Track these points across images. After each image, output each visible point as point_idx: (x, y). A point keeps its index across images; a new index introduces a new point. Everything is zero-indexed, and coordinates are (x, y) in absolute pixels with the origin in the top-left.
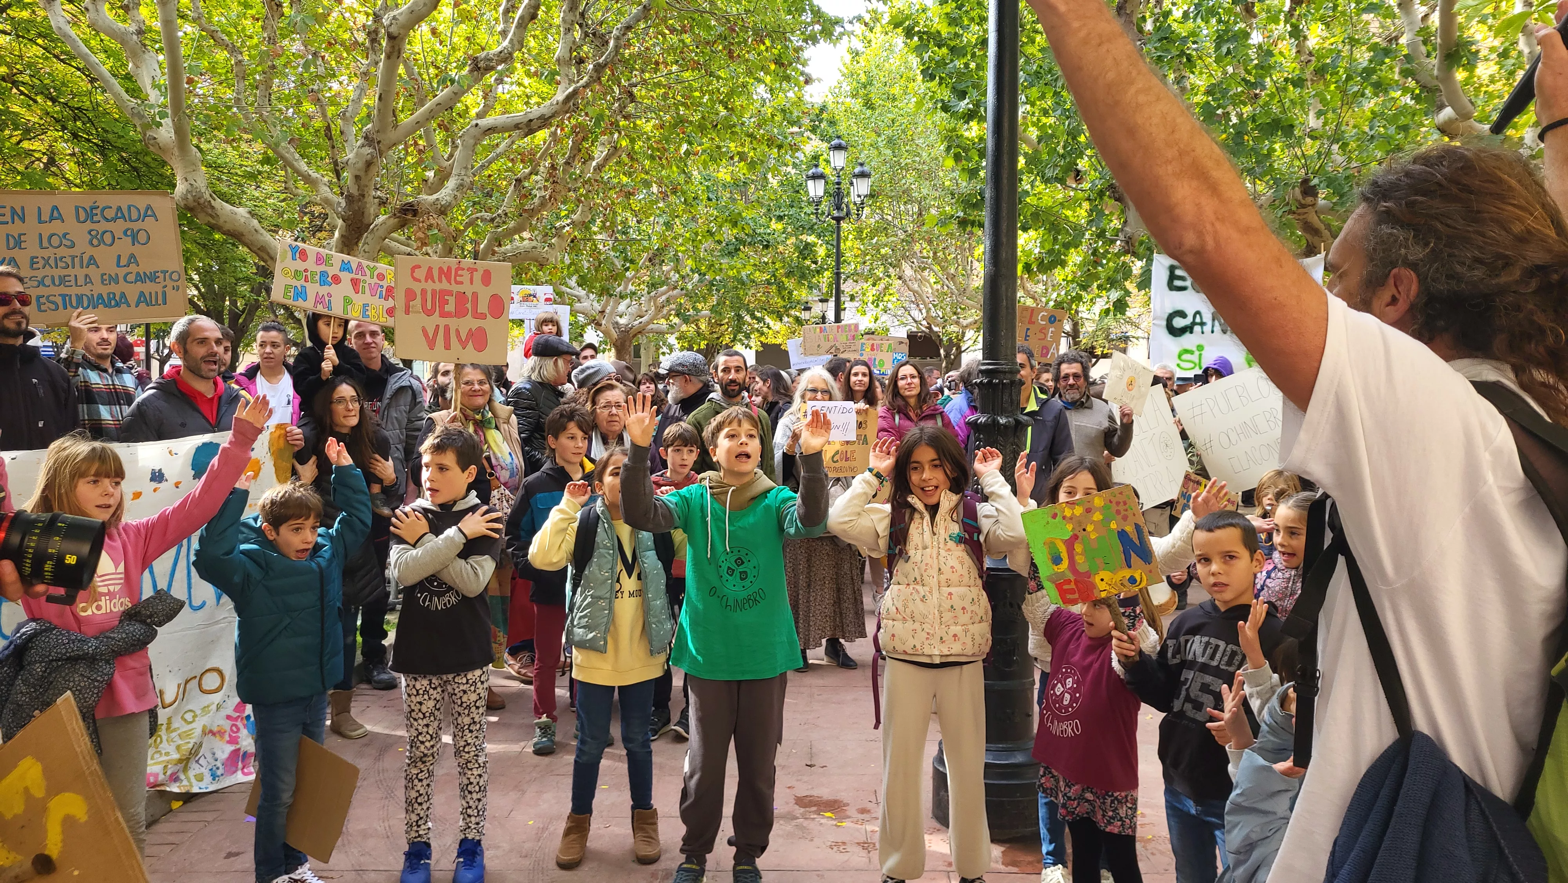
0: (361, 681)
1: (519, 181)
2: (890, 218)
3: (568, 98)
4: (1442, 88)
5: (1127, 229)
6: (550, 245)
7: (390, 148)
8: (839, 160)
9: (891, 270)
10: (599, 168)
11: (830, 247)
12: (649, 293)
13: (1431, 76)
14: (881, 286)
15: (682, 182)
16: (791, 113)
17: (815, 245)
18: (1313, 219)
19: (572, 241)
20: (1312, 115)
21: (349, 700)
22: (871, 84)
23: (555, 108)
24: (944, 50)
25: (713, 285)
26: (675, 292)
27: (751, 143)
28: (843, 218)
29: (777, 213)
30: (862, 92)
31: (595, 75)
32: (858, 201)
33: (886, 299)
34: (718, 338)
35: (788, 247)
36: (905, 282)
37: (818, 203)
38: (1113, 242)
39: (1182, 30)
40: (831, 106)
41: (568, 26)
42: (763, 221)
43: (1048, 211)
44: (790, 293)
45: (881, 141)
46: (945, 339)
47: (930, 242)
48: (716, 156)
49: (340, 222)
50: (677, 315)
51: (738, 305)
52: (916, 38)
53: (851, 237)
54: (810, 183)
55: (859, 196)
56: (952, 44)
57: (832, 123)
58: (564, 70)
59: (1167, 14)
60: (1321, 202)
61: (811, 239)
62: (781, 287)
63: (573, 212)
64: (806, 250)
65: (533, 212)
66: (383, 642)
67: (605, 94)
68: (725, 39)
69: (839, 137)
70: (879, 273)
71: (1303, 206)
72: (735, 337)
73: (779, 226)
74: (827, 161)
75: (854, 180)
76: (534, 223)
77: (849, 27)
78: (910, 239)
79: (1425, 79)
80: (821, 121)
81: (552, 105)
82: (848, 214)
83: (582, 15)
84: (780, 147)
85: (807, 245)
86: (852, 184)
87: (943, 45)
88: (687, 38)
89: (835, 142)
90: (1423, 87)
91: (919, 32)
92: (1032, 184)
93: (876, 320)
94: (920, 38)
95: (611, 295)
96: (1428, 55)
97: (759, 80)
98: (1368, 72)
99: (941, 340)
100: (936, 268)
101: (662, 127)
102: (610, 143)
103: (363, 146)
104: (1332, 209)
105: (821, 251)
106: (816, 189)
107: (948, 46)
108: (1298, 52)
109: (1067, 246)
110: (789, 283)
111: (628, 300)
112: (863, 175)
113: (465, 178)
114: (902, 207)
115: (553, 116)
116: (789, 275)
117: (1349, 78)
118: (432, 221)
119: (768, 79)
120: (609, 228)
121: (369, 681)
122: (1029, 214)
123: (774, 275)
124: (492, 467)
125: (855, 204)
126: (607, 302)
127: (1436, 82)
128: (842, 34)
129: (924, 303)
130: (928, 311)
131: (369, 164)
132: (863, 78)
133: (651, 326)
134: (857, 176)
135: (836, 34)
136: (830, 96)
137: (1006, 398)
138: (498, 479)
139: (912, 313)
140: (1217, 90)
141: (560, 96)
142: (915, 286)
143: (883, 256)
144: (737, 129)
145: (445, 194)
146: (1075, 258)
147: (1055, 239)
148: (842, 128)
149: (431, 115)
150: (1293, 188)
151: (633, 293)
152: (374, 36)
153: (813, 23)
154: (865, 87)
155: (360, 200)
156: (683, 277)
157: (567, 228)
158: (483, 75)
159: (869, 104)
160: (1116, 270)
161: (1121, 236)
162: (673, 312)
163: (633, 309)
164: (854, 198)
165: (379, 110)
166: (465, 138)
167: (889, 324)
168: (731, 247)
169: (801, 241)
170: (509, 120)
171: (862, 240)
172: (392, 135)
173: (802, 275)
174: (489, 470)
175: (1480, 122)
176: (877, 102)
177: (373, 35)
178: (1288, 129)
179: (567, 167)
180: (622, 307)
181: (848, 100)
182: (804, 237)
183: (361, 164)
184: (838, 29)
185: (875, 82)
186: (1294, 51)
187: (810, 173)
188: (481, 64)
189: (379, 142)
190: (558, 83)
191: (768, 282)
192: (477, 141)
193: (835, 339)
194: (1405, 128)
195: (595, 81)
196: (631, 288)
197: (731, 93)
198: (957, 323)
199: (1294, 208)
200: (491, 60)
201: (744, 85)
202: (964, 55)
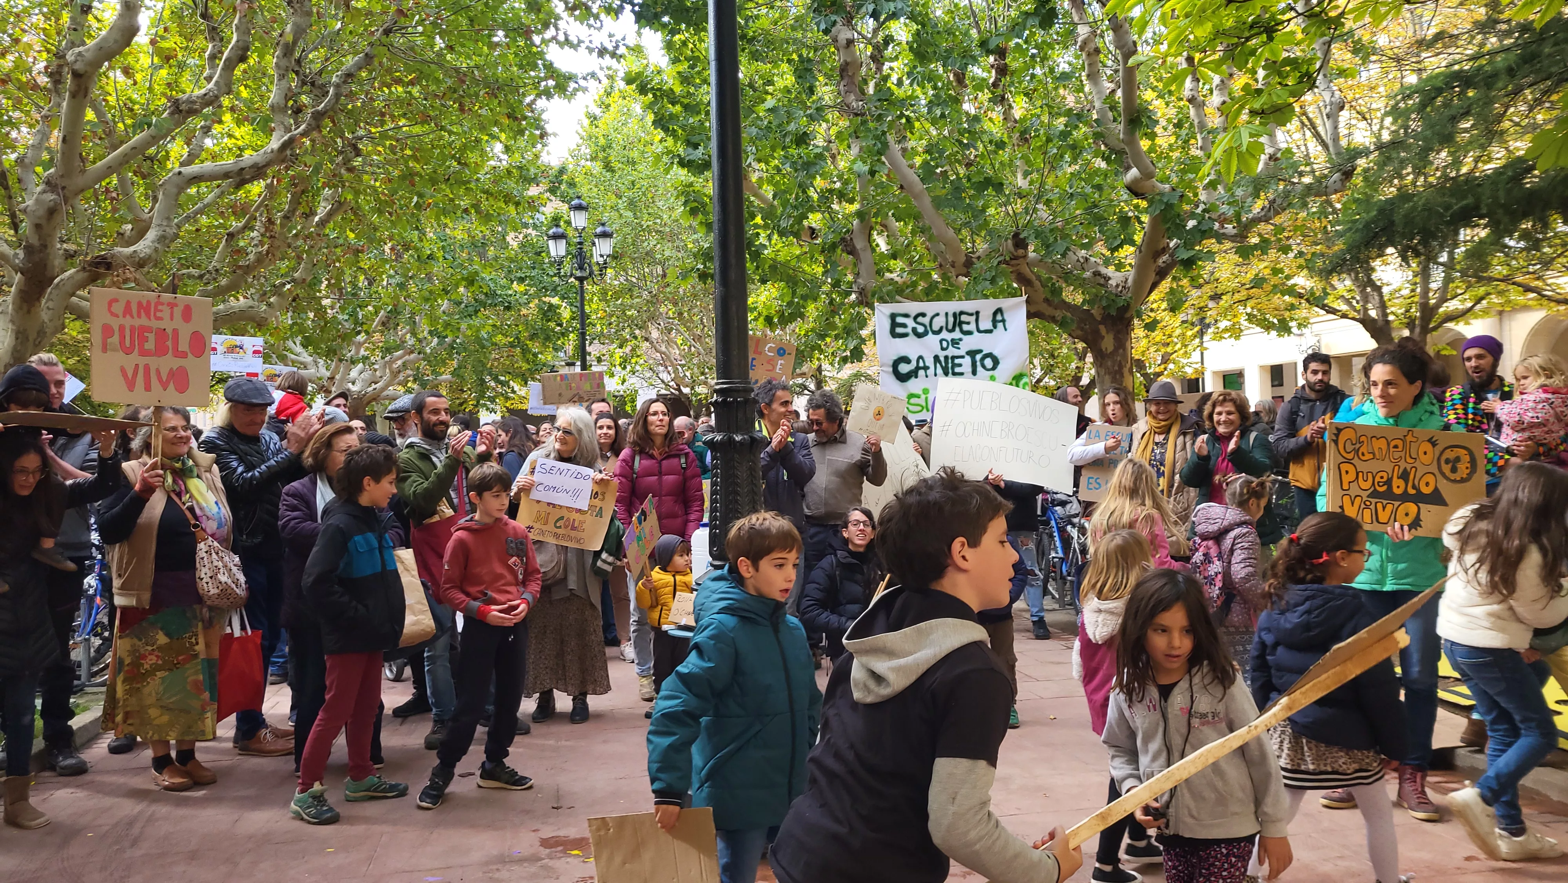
0: (44, 769)
1: (231, 236)
2: (634, 280)
3: (284, 146)
4: (1127, 150)
5: (860, 281)
6: (269, 305)
7: (77, 194)
8: (579, 220)
9: (637, 332)
10: (323, 223)
11: (574, 309)
12: (383, 358)
13: (1118, 139)
14: (627, 349)
15: (416, 239)
16: (528, 170)
17: (559, 307)
18: (1026, 270)
19: (294, 300)
20: (1019, 176)
21: (26, 786)
22: (610, 147)
23: (269, 157)
24: (678, 108)
25: (454, 348)
26: (412, 356)
27: (487, 199)
28: (586, 278)
29: (518, 275)
30: (601, 155)
31: (313, 123)
32: (601, 260)
33: (633, 361)
34: (461, 404)
35: (531, 310)
36: (652, 343)
37: (560, 263)
38: (848, 294)
39: (899, 93)
40: (571, 167)
41: (282, 72)
42: (504, 282)
43: (785, 265)
44: (535, 355)
45: (622, 204)
46: (694, 399)
47: (675, 304)
48: (449, 210)
49: (18, 277)
50: (415, 380)
51: (481, 369)
52: (650, 96)
53: (596, 298)
54: (551, 243)
55: (602, 256)
56: (686, 101)
57: (572, 184)
58: (279, 117)
59: (886, 78)
60: (1032, 255)
61: (555, 301)
62: (525, 351)
63: (295, 269)
64: (550, 312)
65: (248, 269)
66: (70, 723)
67: (327, 146)
68: (455, 91)
69: (579, 198)
70: (626, 333)
71: (1016, 258)
72: (478, 402)
73: (522, 288)
74: (569, 223)
75: (596, 240)
76: (250, 280)
77: (582, 83)
78: (654, 300)
79: (1113, 143)
80: (560, 183)
81: (265, 153)
82: (591, 273)
83: (298, 62)
84: (517, 204)
85: (551, 306)
86: (594, 244)
87: (677, 103)
88: (415, 91)
89: (575, 202)
90: (1112, 150)
91: (652, 89)
92: (769, 238)
93: (624, 381)
94: (654, 95)
95: (341, 360)
96: (1115, 120)
97: (493, 137)
98: (1064, 135)
99: (691, 401)
100: (682, 329)
101: (390, 181)
102: (333, 198)
103: (44, 192)
104: (1041, 261)
105: (566, 313)
106: (557, 249)
107: (682, 104)
108: (1005, 119)
109: (804, 298)
110: (535, 347)
111: (361, 365)
112: (605, 235)
113: (168, 229)
114: (646, 270)
115: (268, 164)
116: (532, 337)
117: (1049, 140)
118: (128, 275)
119: (503, 136)
120: (336, 287)
121: (53, 768)
122: (767, 266)
123: (517, 338)
124: (196, 518)
125: (598, 263)
126: (337, 367)
127: (1123, 146)
128: (576, 90)
129: (672, 365)
130: (676, 371)
131: (52, 212)
132: (602, 141)
133: (385, 393)
134: (598, 236)
135: (570, 89)
136: (570, 159)
137: (740, 415)
138: (204, 530)
139: (661, 375)
140: (934, 150)
141: (275, 143)
142: (663, 349)
143: (629, 317)
144: (472, 185)
145: (144, 246)
146: (812, 310)
147: (794, 293)
148: (584, 190)
149: (125, 160)
150: (1006, 240)
151: (365, 359)
152: (57, 77)
153: (546, 79)
154: (604, 151)
155: (41, 251)
156: (420, 341)
157: (288, 286)
158: (185, 118)
159: (608, 167)
160: (852, 320)
161: (855, 288)
162: (411, 379)
163: (366, 375)
164: (596, 258)
165: (63, 153)
166: (167, 186)
167: (638, 386)
168: (470, 309)
169: (544, 303)
170: (217, 168)
171: (607, 301)
172: (79, 181)
173: (547, 338)
174: (193, 522)
175: (1162, 182)
176: (616, 165)
177: (55, 76)
178: (999, 187)
179: (285, 221)
180: (354, 373)
181: (589, 163)
182: (547, 299)
183: (41, 212)
184: (572, 85)
185: (614, 145)
186: (1001, 118)
187: (551, 232)
188: (183, 107)
189: (63, 188)
190: (272, 130)
191: (512, 345)
192: (181, 189)
193: (578, 388)
194: (1099, 188)
195: (314, 129)
196: (362, 352)
197: (464, 148)
198: (705, 383)
199: (1008, 258)
200: (194, 102)
201: (478, 141)
202: (699, 113)
